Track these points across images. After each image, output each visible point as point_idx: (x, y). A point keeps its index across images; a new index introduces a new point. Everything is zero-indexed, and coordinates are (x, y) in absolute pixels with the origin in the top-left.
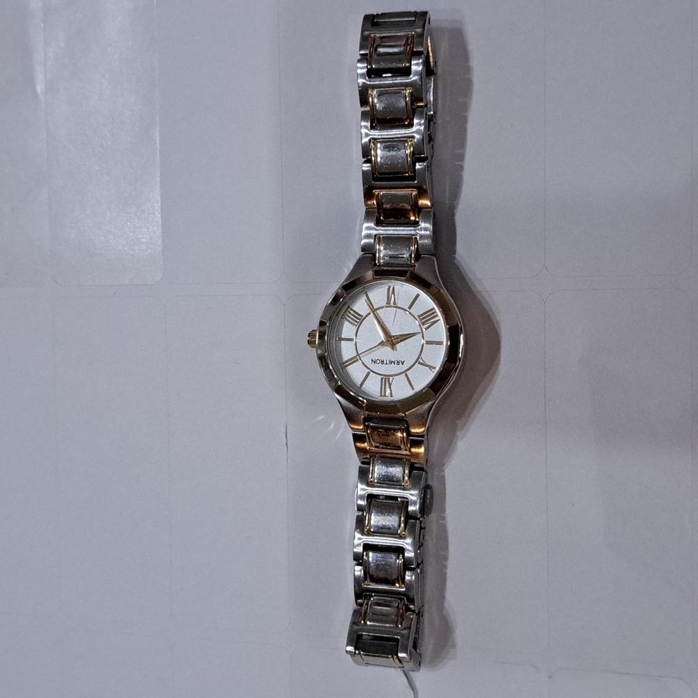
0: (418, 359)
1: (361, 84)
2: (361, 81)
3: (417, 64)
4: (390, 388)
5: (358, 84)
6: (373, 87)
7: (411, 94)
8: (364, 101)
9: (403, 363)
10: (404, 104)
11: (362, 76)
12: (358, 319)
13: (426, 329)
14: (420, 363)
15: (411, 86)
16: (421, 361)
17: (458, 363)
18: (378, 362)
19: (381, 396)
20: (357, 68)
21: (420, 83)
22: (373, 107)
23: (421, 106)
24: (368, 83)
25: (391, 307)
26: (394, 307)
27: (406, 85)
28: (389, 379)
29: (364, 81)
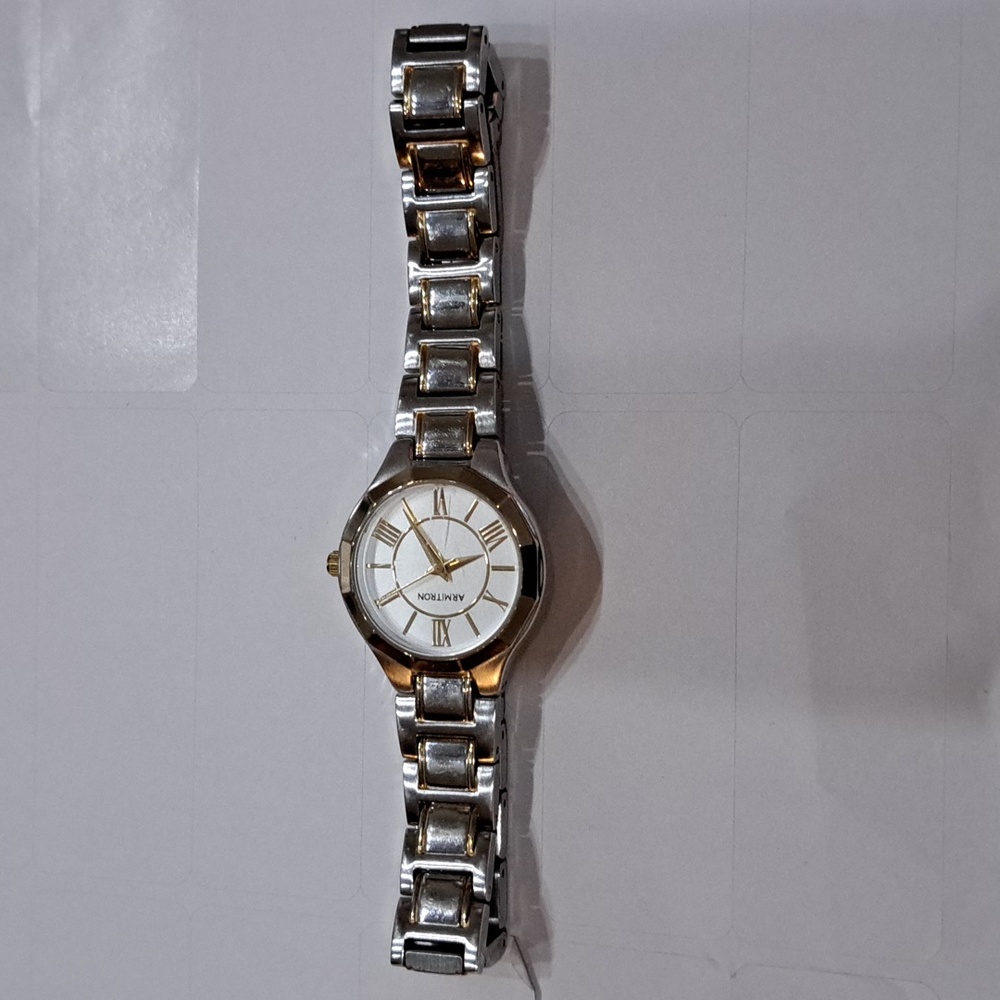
0: (482, 592)
1: (407, 205)
2: (408, 200)
3: (481, 177)
4: (446, 632)
5: (404, 204)
6: (424, 209)
7: (475, 219)
8: (412, 229)
9: (462, 598)
10: (465, 232)
11: (408, 193)
12: (396, 536)
13: (491, 549)
14: (485, 598)
15: (474, 207)
16: (487, 595)
17: (538, 597)
18: (427, 597)
19: (435, 645)
20: (403, 182)
21: (486, 203)
22: (424, 235)
23: (489, 235)
24: (417, 203)
25: (441, 518)
26: (446, 518)
27: (467, 206)
28: (444, 621)
29: (411, 200)
